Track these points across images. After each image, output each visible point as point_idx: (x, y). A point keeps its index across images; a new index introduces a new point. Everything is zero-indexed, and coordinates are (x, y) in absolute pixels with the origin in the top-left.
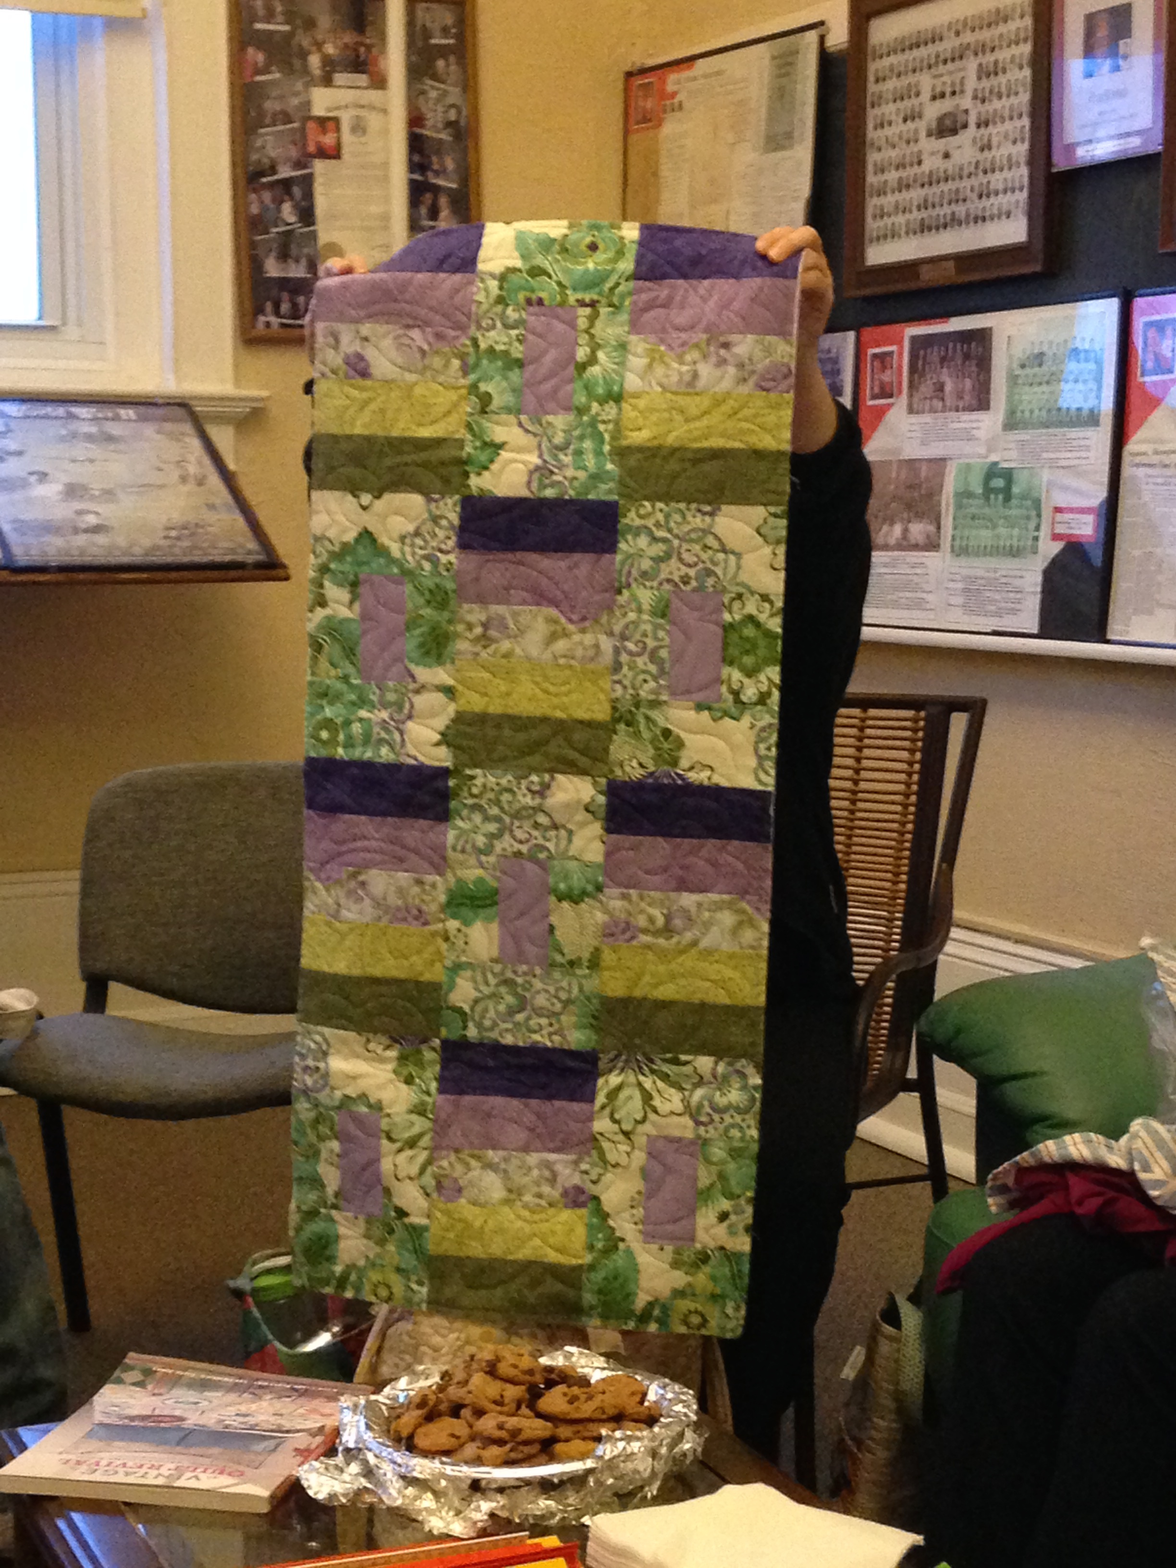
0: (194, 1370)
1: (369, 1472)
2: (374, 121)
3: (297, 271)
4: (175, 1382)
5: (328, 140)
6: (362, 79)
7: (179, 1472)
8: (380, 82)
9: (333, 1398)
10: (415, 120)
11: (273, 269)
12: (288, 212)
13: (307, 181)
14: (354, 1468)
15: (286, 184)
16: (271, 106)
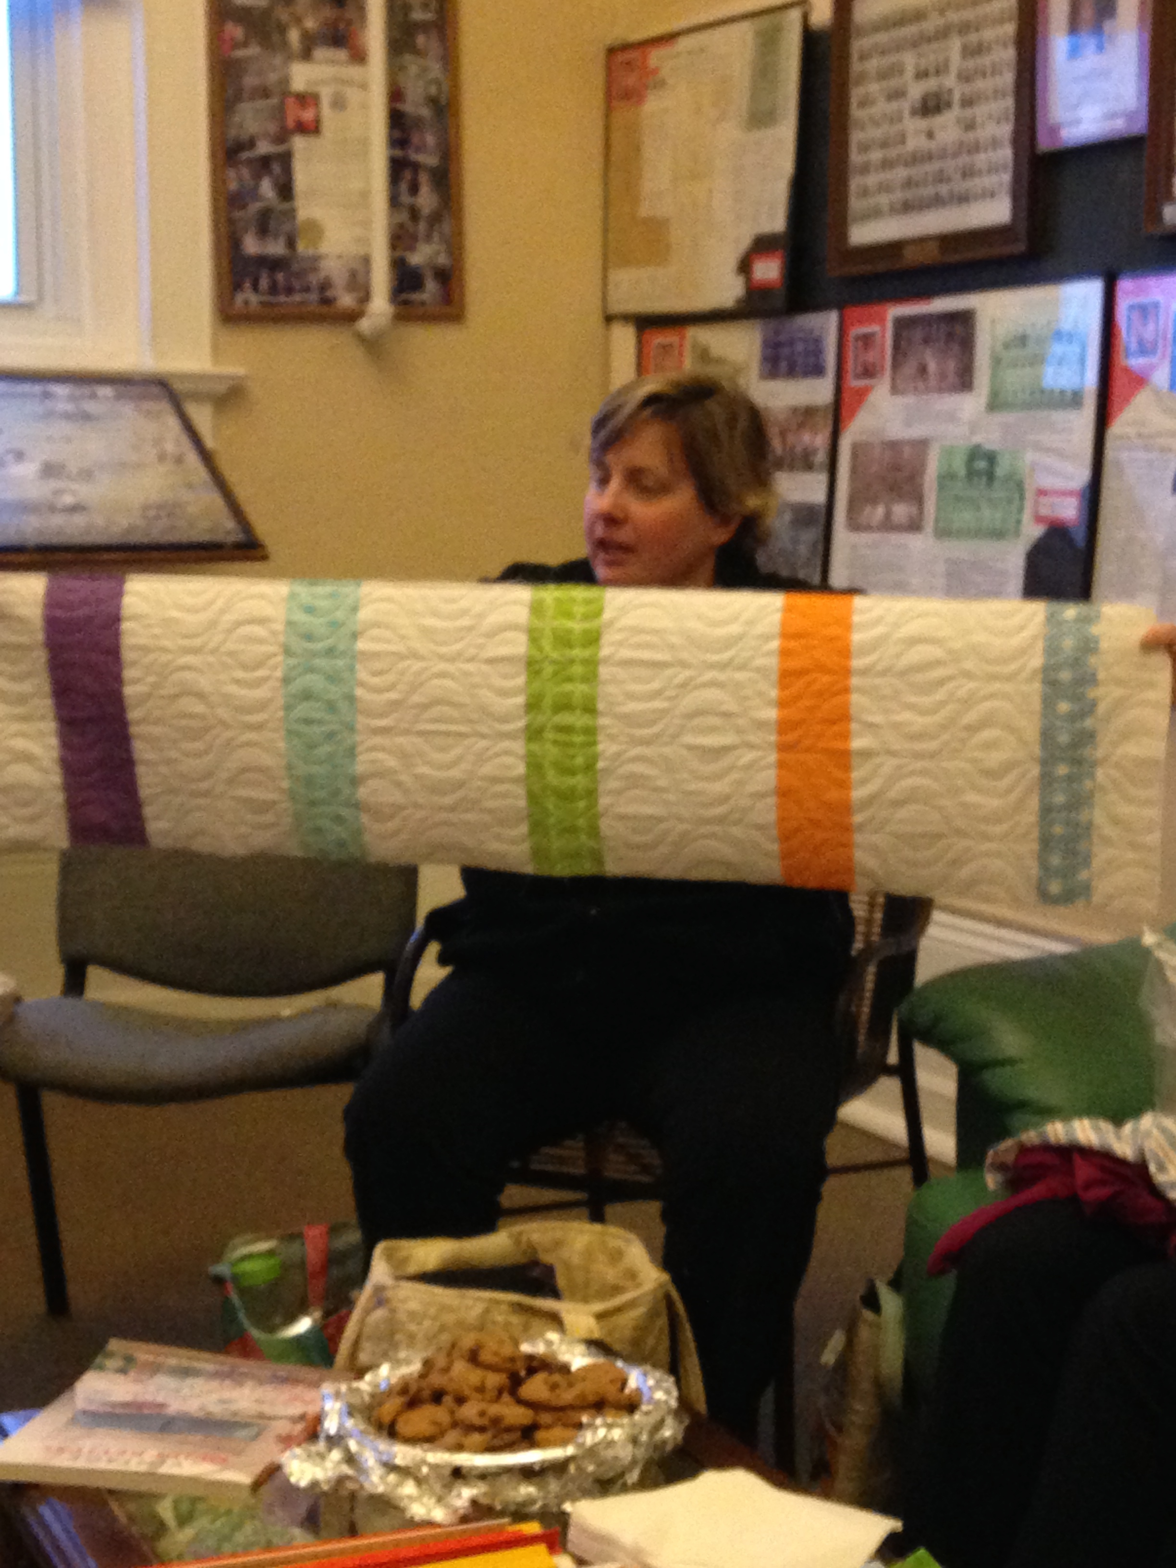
0: (175, 1357)
1: (350, 1459)
2: (353, 95)
3: (276, 248)
4: (155, 1369)
5: (308, 115)
6: (342, 54)
7: (162, 1459)
8: (359, 57)
9: (316, 1385)
10: (395, 95)
11: (251, 246)
12: (267, 188)
13: (286, 159)
14: (336, 1455)
15: (265, 162)
16: (250, 81)
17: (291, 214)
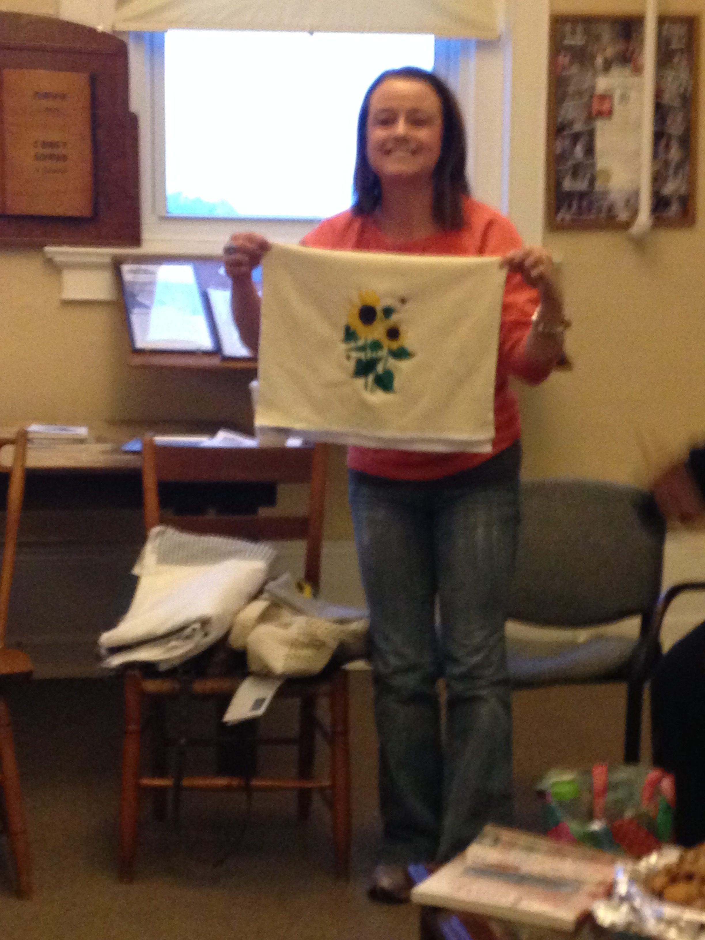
1: (634, 910)
2: (633, 95)
5: (605, 107)
6: (627, 71)
7: (520, 899)
8: (638, 70)
10: (658, 94)
11: (568, 184)
12: (579, 150)
14: (625, 908)
16: (571, 89)
17: (593, 165)
